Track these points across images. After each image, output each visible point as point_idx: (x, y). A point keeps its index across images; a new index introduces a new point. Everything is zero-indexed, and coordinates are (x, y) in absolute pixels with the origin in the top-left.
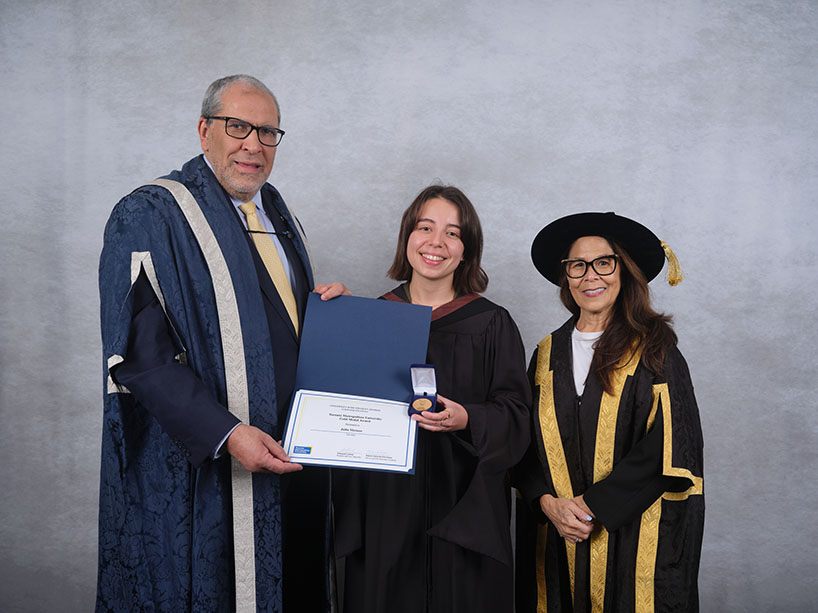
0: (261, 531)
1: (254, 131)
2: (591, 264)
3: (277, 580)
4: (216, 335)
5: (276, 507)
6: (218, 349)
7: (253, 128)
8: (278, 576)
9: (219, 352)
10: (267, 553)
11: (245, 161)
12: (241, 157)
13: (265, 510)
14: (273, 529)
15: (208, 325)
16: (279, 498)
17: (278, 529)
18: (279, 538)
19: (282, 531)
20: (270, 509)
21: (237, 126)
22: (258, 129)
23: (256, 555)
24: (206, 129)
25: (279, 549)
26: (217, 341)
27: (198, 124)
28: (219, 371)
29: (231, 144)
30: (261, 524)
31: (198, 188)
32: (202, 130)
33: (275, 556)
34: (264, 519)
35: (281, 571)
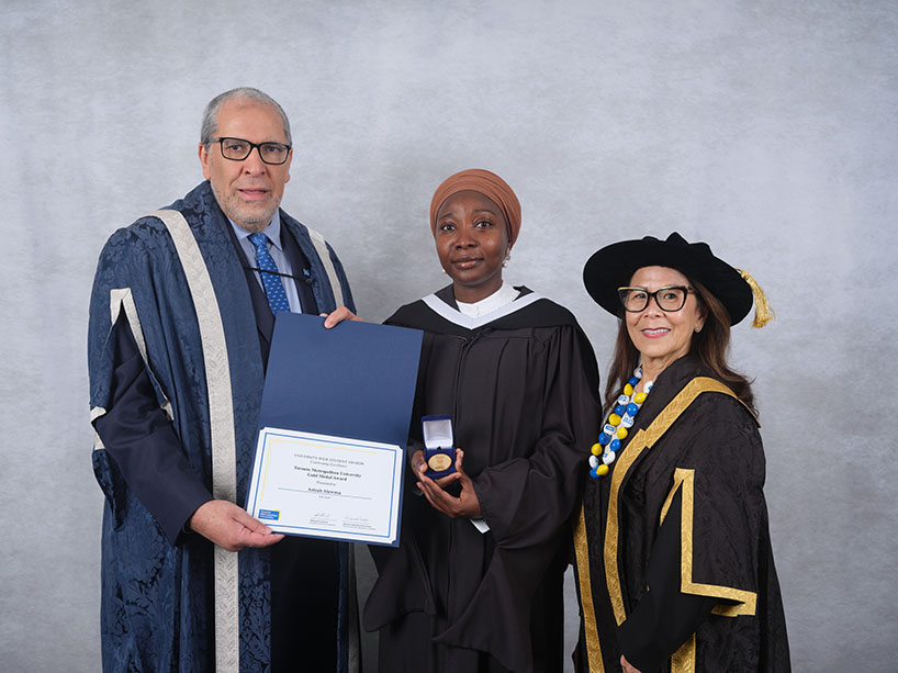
0: (247, 609)
1: (255, 149)
2: (655, 295)
3: (264, 666)
4: (202, 384)
5: (266, 583)
6: (204, 399)
7: (253, 146)
8: (264, 660)
9: (205, 403)
10: (254, 634)
11: (248, 186)
12: (245, 182)
13: (252, 585)
14: (261, 608)
15: (194, 371)
16: (269, 573)
17: (267, 609)
18: (268, 618)
19: (272, 611)
20: (258, 585)
21: (235, 148)
22: (258, 147)
23: (240, 636)
24: (206, 155)
25: (268, 630)
26: (203, 389)
27: (198, 150)
28: (204, 424)
29: (231, 168)
30: (247, 602)
31: (197, 215)
32: (203, 156)
33: (262, 638)
34: (250, 595)
35: (269, 656)
